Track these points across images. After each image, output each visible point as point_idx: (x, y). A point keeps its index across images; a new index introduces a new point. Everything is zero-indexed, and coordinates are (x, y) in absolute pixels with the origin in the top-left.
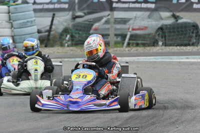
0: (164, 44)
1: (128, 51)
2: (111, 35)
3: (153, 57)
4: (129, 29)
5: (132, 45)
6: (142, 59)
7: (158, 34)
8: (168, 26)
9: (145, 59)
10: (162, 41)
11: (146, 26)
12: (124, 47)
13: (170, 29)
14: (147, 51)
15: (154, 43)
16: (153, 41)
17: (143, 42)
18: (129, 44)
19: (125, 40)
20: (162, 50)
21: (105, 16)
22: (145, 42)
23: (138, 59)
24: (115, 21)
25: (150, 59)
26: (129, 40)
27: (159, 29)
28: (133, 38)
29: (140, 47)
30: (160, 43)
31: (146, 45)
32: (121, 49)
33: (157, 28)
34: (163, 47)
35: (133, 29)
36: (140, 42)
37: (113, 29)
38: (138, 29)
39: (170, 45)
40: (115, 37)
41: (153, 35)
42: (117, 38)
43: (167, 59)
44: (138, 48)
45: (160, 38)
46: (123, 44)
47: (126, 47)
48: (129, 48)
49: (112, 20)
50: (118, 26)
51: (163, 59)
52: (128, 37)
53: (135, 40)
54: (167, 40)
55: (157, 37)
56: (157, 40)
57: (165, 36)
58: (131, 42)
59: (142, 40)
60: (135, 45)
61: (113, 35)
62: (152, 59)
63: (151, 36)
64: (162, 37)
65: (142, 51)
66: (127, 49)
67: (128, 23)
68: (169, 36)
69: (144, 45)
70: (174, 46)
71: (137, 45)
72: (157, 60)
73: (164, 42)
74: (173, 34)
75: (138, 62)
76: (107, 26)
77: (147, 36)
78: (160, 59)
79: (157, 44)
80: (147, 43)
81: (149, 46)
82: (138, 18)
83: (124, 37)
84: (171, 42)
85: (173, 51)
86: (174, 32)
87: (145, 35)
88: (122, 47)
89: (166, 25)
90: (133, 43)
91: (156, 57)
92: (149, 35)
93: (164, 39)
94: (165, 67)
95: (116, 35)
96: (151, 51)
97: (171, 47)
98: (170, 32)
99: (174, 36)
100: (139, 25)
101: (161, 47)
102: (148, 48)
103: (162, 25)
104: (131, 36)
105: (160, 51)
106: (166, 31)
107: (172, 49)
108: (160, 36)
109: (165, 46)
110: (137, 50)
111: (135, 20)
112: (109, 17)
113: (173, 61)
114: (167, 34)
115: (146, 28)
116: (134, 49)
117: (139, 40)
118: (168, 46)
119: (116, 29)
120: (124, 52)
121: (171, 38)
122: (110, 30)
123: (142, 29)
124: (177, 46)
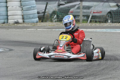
0: (112, 22)
1: (91, 25)
2: (80, 16)
3: (105, 29)
4: (91, 12)
5: (93, 22)
6: (98, 30)
7: (108, 15)
8: (114, 11)
9: (100, 30)
10: (110, 20)
11: (101, 11)
12: (88, 23)
13: (115, 13)
14: (101, 25)
15: (106, 21)
16: (105, 20)
17: (99, 20)
18: (91, 21)
19: (88, 19)
20: (110, 25)
21: (77, 5)
22: (100, 20)
23: (96, 30)
24: (83, 7)
25: (103, 30)
26: (91, 19)
27: (108, 13)
28: (93, 18)
29: (97, 23)
30: (109, 21)
31: (101, 22)
32: (87, 24)
33: (108, 12)
34: (111, 23)
35: (94, 13)
36: (97, 20)
37: (82, 12)
38: (97, 13)
39: (115, 22)
40: (83, 17)
41: (105, 16)
42: (84, 18)
43: (113, 30)
44: (96, 23)
45: (109, 18)
46: (88, 21)
47: (89, 23)
48: (91, 24)
49: (82, 7)
50: (85, 11)
51: (111, 30)
52: (90, 17)
53: (94, 19)
54: (113, 19)
55: (107, 18)
56: (107, 19)
57: (112, 17)
58: (92, 20)
59: (99, 19)
60: (94, 22)
61: (82, 16)
62: (104, 30)
63: (103, 17)
64: (110, 18)
65: (98, 26)
66: (90, 24)
67: (90, 9)
68: (114, 17)
69: (100, 22)
70: (117, 23)
71: (96, 22)
72: (107, 31)
73: (111, 20)
74: (117, 16)
75: (96, 32)
76: (78, 10)
77: (102, 17)
78: (109, 30)
79: (108, 21)
80: (101, 21)
81: (103, 23)
82: (97, 6)
83: (88, 17)
84: (116, 21)
85: (116, 26)
86: (117, 15)
87: (100, 16)
88: (87, 23)
89: (113, 11)
90: (93, 21)
91: (106, 29)
92: (103, 16)
93: (111, 19)
94: (112, 35)
95: (83, 16)
96: (104, 26)
97: (115, 24)
98: (115, 15)
99: (117, 17)
100: (97, 10)
101: (110, 24)
102: (102, 24)
103: (111, 11)
104: (92, 16)
105: (109, 26)
106: (113, 14)
107: (116, 25)
108: (109, 17)
109: (112, 23)
110: (95, 25)
111: (95, 7)
112: (80, 5)
113: (116, 32)
114: (113, 16)
115: (101, 12)
116: (94, 24)
117: (97, 19)
118: (114, 23)
119: (83, 12)
120: (88, 26)
121: (115, 18)
122: (80, 13)
123: (99, 13)
124: (119, 23)
